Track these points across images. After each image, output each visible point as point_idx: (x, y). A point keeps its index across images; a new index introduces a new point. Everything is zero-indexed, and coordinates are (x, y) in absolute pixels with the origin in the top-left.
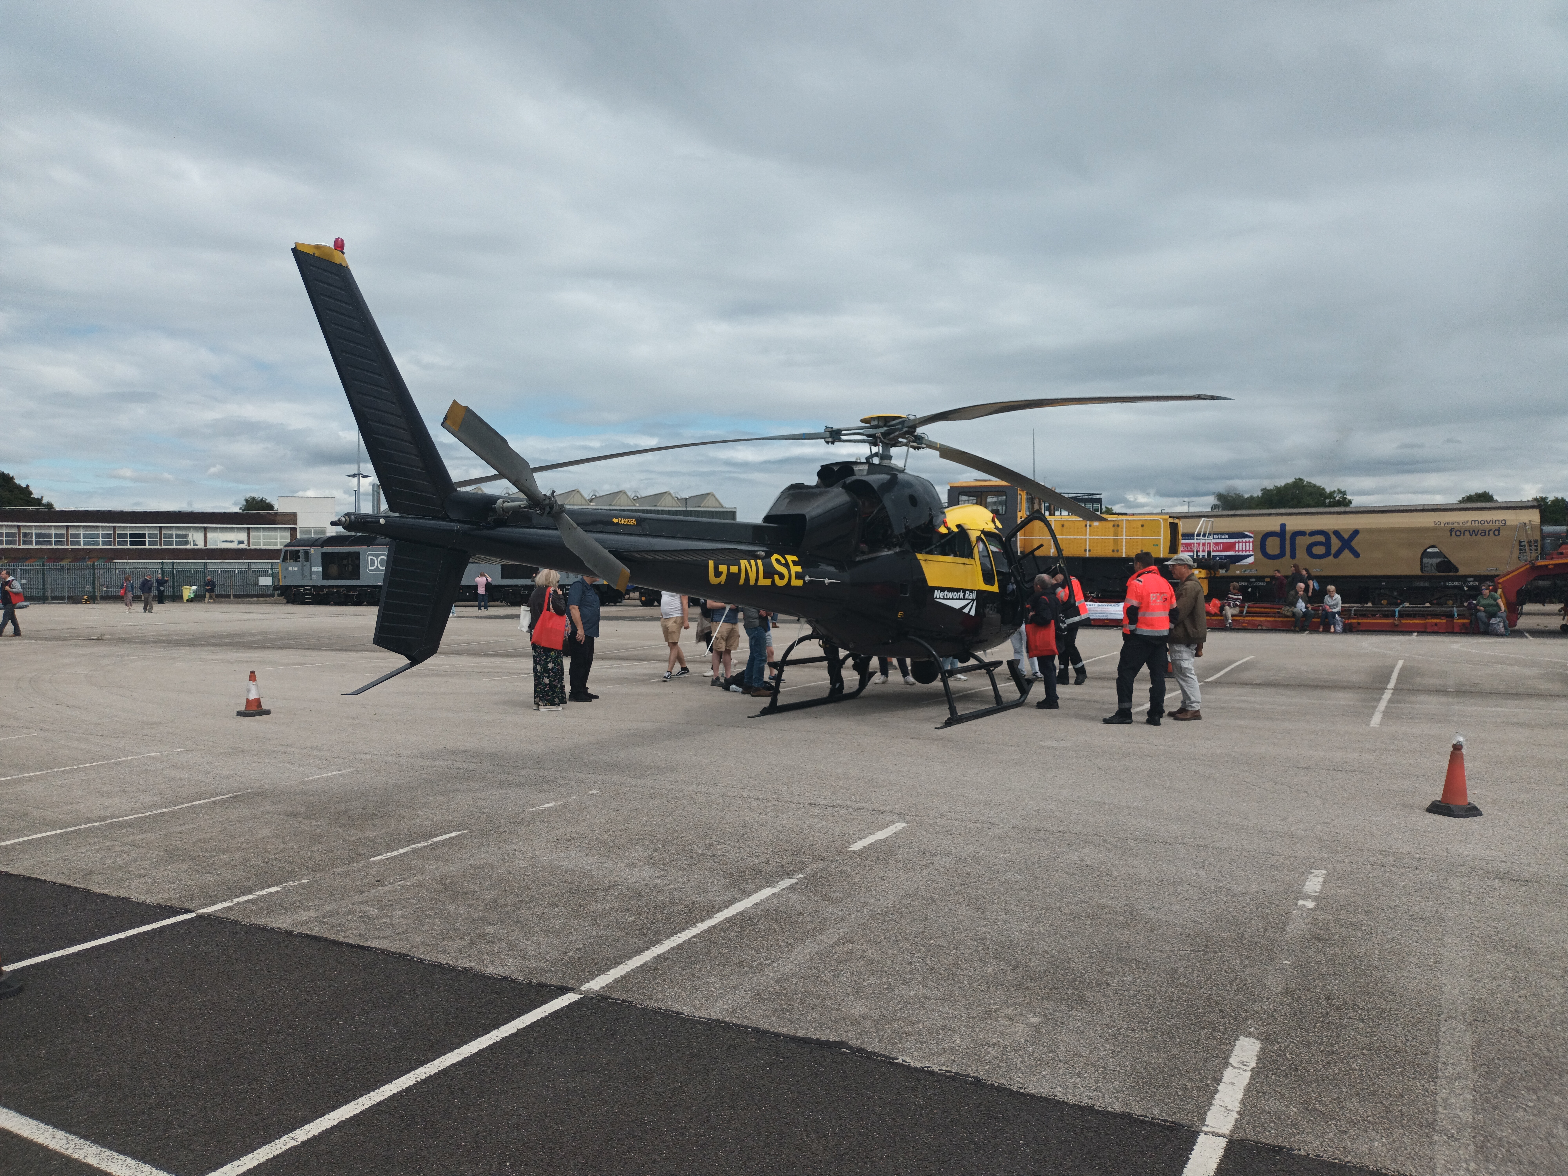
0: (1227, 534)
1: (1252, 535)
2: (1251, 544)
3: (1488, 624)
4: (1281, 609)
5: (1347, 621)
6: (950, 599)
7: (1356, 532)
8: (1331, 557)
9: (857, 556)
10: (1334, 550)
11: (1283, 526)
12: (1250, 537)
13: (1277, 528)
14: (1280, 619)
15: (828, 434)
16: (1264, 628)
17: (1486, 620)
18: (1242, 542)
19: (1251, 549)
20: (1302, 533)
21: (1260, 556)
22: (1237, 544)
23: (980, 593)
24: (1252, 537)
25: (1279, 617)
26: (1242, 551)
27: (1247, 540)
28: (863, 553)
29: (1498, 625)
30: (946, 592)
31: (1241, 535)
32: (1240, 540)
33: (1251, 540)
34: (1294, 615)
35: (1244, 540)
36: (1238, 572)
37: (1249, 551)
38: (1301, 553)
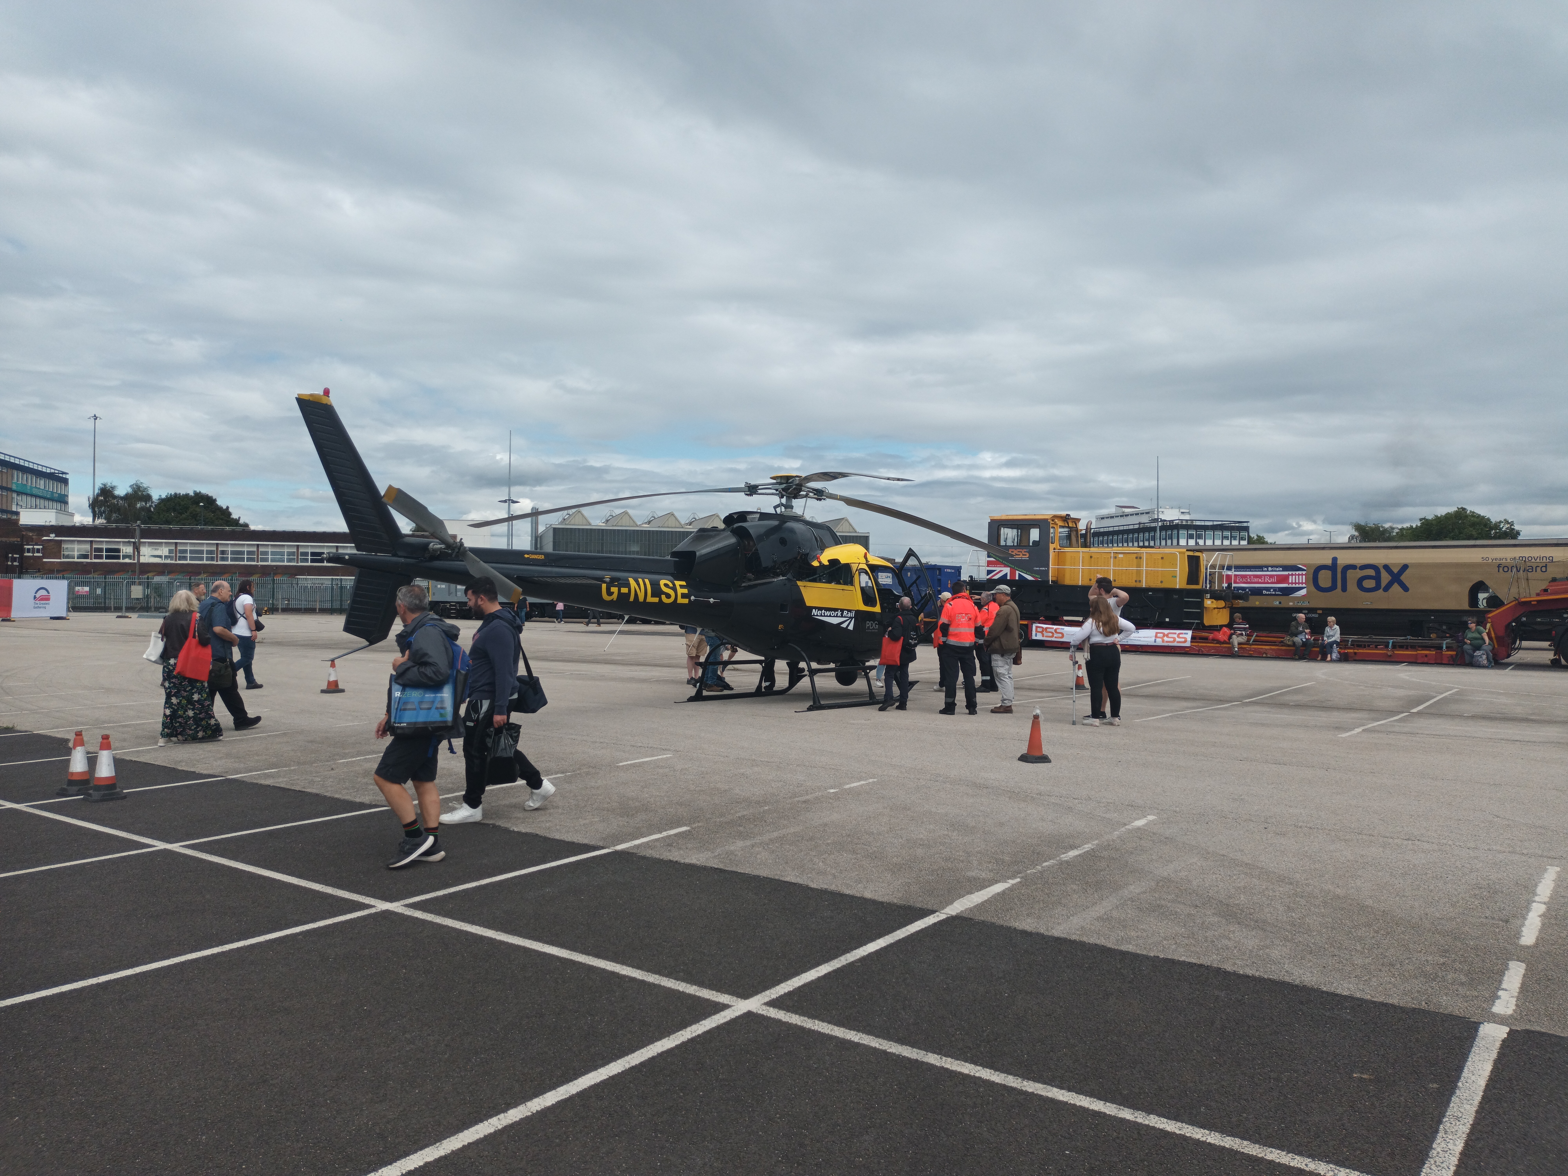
0: (1281, 567)
1: (1305, 568)
2: (1304, 577)
3: (1472, 657)
4: (1284, 638)
5: (1342, 651)
6: (827, 616)
7: (1405, 567)
8: (1381, 590)
9: (744, 582)
10: (1384, 583)
11: (1335, 560)
12: (1303, 570)
13: (1329, 562)
14: (1284, 648)
15: (747, 489)
16: (1269, 656)
17: (1471, 652)
18: (1295, 575)
19: (1304, 581)
20: (1353, 567)
21: (1313, 589)
22: (1290, 577)
23: (858, 612)
24: (1305, 570)
25: (1282, 646)
26: (1296, 583)
27: (1300, 572)
28: (750, 580)
29: (1481, 657)
30: (823, 611)
31: (1295, 568)
32: (1294, 573)
33: (1304, 573)
34: (1294, 644)
35: (1297, 573)
36: (1291, 604)
37: (1302, 583)
38: (1352, 586)
